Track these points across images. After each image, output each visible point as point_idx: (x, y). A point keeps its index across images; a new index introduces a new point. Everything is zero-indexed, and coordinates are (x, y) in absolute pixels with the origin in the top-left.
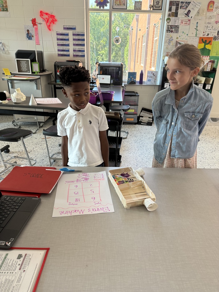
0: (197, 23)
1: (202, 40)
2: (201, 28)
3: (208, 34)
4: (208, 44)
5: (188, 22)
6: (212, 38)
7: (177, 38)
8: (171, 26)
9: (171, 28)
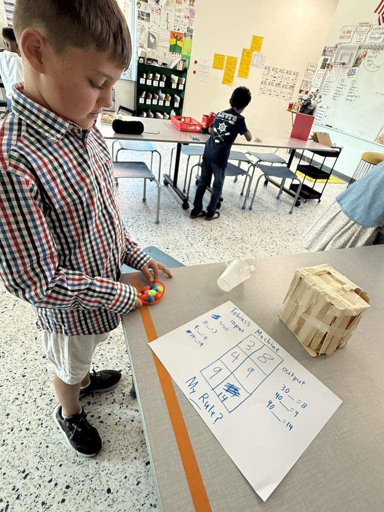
0: (168, 14)
1: (174, 34)
2: (172, 21)
3: (179, 29)
4: (179, 40)
5: (159, 11)
6: (182, 34)
7: (149, 28)
8: (142, 12)
9: (142, 15)
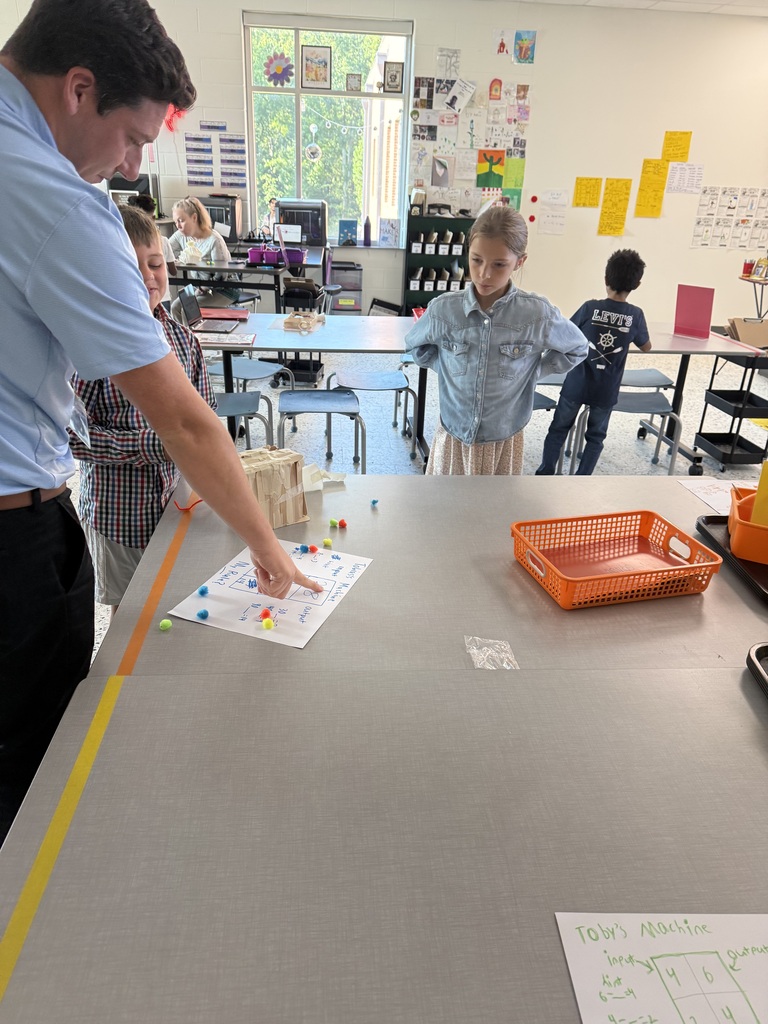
0: (472, 122)
1: (485, 155)
2: (481, 132)
3: (495, 145)
4: (497, 163)
5: (454, 120)
6: (503, 151)
7: (435, 151)
8: (420, 126)
9: (422, 130)
